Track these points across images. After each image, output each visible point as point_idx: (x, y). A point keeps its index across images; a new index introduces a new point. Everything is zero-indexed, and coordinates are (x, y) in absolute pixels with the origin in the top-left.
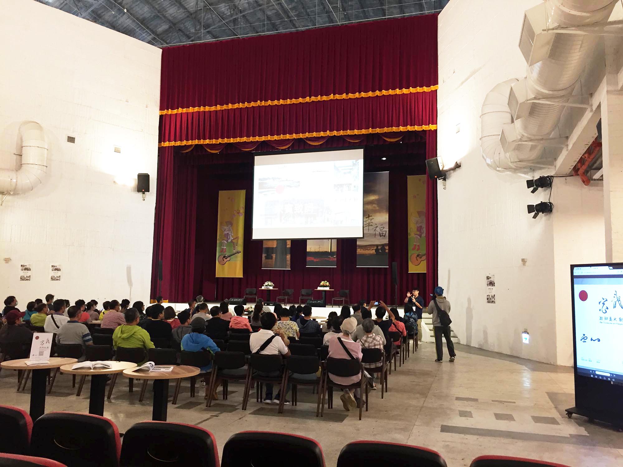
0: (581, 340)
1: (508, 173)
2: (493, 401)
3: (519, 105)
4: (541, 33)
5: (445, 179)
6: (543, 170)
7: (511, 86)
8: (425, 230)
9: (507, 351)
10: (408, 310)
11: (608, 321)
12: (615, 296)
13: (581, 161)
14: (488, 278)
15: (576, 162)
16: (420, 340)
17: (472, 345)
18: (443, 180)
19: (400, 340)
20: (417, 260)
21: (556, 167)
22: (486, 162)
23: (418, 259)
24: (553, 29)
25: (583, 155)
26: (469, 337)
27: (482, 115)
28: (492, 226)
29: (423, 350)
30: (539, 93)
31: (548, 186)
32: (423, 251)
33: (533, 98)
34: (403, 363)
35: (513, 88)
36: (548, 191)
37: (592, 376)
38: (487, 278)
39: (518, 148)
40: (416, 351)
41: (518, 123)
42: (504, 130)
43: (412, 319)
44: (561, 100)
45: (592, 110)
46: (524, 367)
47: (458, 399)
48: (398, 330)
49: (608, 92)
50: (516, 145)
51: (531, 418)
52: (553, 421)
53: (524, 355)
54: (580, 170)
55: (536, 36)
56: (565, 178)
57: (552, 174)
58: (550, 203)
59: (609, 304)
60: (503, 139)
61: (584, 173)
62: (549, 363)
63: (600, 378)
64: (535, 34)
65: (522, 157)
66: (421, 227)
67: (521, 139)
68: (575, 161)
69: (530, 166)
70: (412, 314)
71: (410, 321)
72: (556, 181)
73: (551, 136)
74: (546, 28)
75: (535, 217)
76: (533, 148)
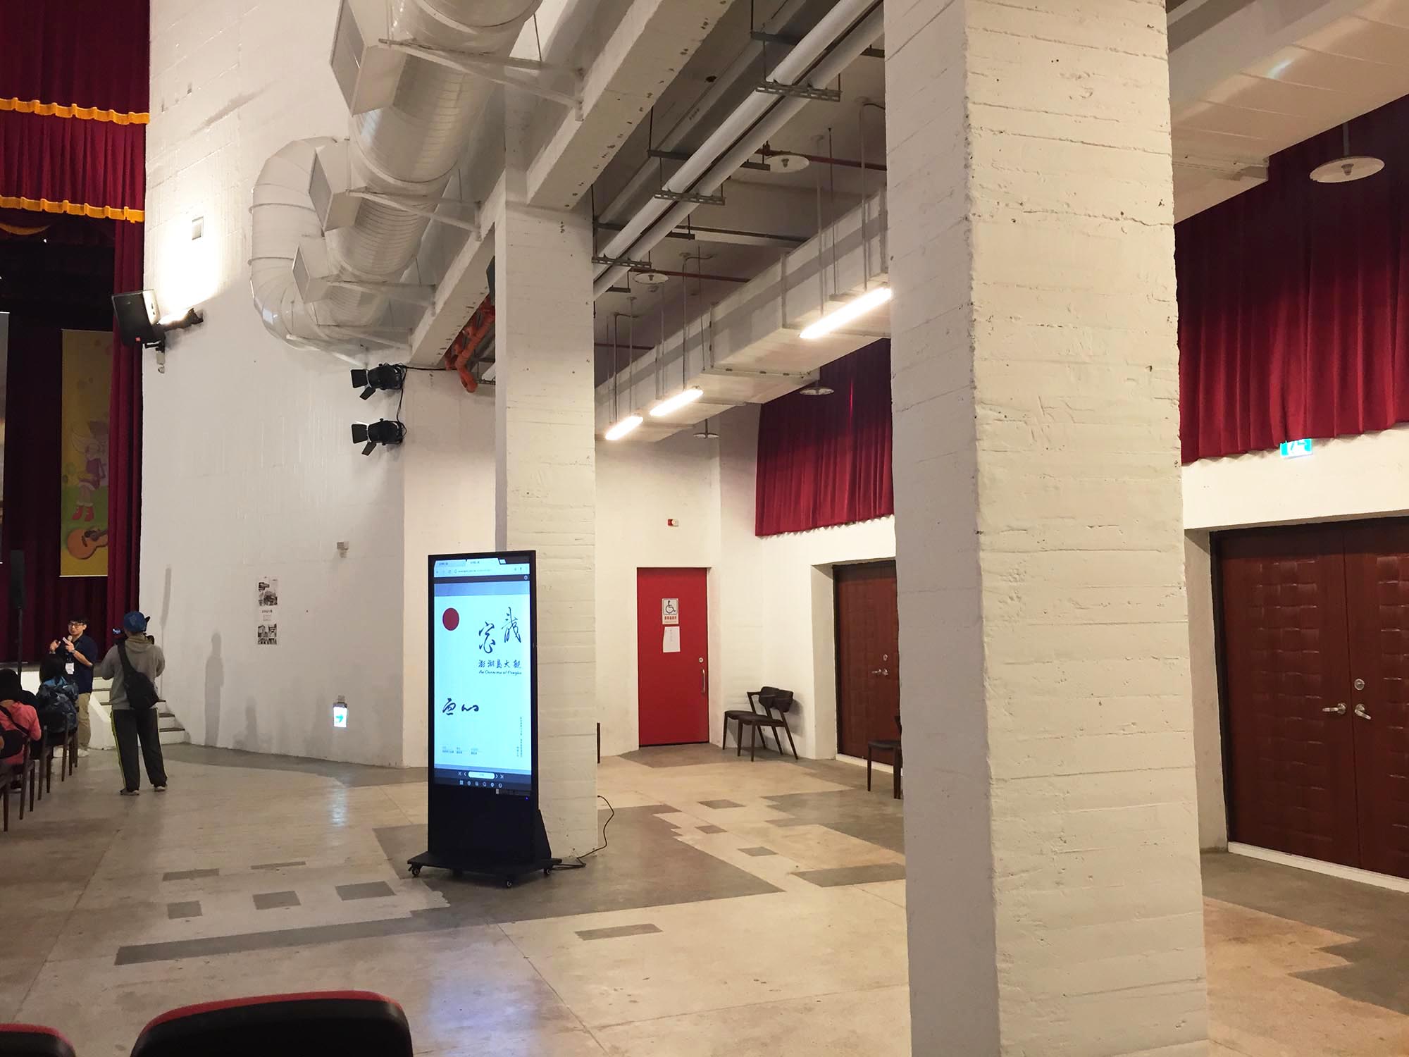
0: (444, 711)
1: (313, 349)
2: (253, 868)
3: (332, 196)
4: (376, 46)
5: (161, 348)
6: (387, 352)
7: (315, 151)
8: (106, 468)
9: (298, 750)
10: (50, 671)
11: (494, 668)
12: (509, 618)
13: (461, 340)
14: (262, 586)
15: (451, 343)
16: (85, 746)
17: (219, 745)
18: (157, 349)
19: (22, 752)
20: (86, 545)
21: (413, 349)
22: (262, 316)
23: (88, 543)
24: (401, 44)
25: (463, 329)
26: (212, 726)
27: (254, 207)
28: (274, 466)
29: (93, 769)
30: (374, 179)
31: (396, 386)
32: (102, 524)
33: (363, 188)
34: (31, 809)
35: (319, 156)
36: (397, 396)
37: (461, 783)
38: (260, 586)
39: (333, 295)
40: (70, 774)
41: (333, 238)
42: (300, 249)
43: (63, 695)
44: (421, 205)
45: (479, 237)
46: (333, 781)
47: (167, 877)
48: (18, 725)
49: (508, 203)
50: (330, 286)
51: (335, 892)
52: (381, 890)
53: (335, 754)
54: (458, 359)
55: (365, 49)
56: (429, 372)
57: (404, 361)
58: (398, 423)
59: (498, 635)
60: (300, 271)
61: (466, 366)
62: (386, 764)
63: (477, 784)
64: (363, 45)
65: (343, 316)
66: (97, 461)
67: (338, 275)
68: (450, 339)
69: (361, 339)
70: (61, 682)
71: (57, 701)
72: (412, 378)
73: (403, 279)
74: (386, 38)
75: (367, 452)
76: (365, 299)
